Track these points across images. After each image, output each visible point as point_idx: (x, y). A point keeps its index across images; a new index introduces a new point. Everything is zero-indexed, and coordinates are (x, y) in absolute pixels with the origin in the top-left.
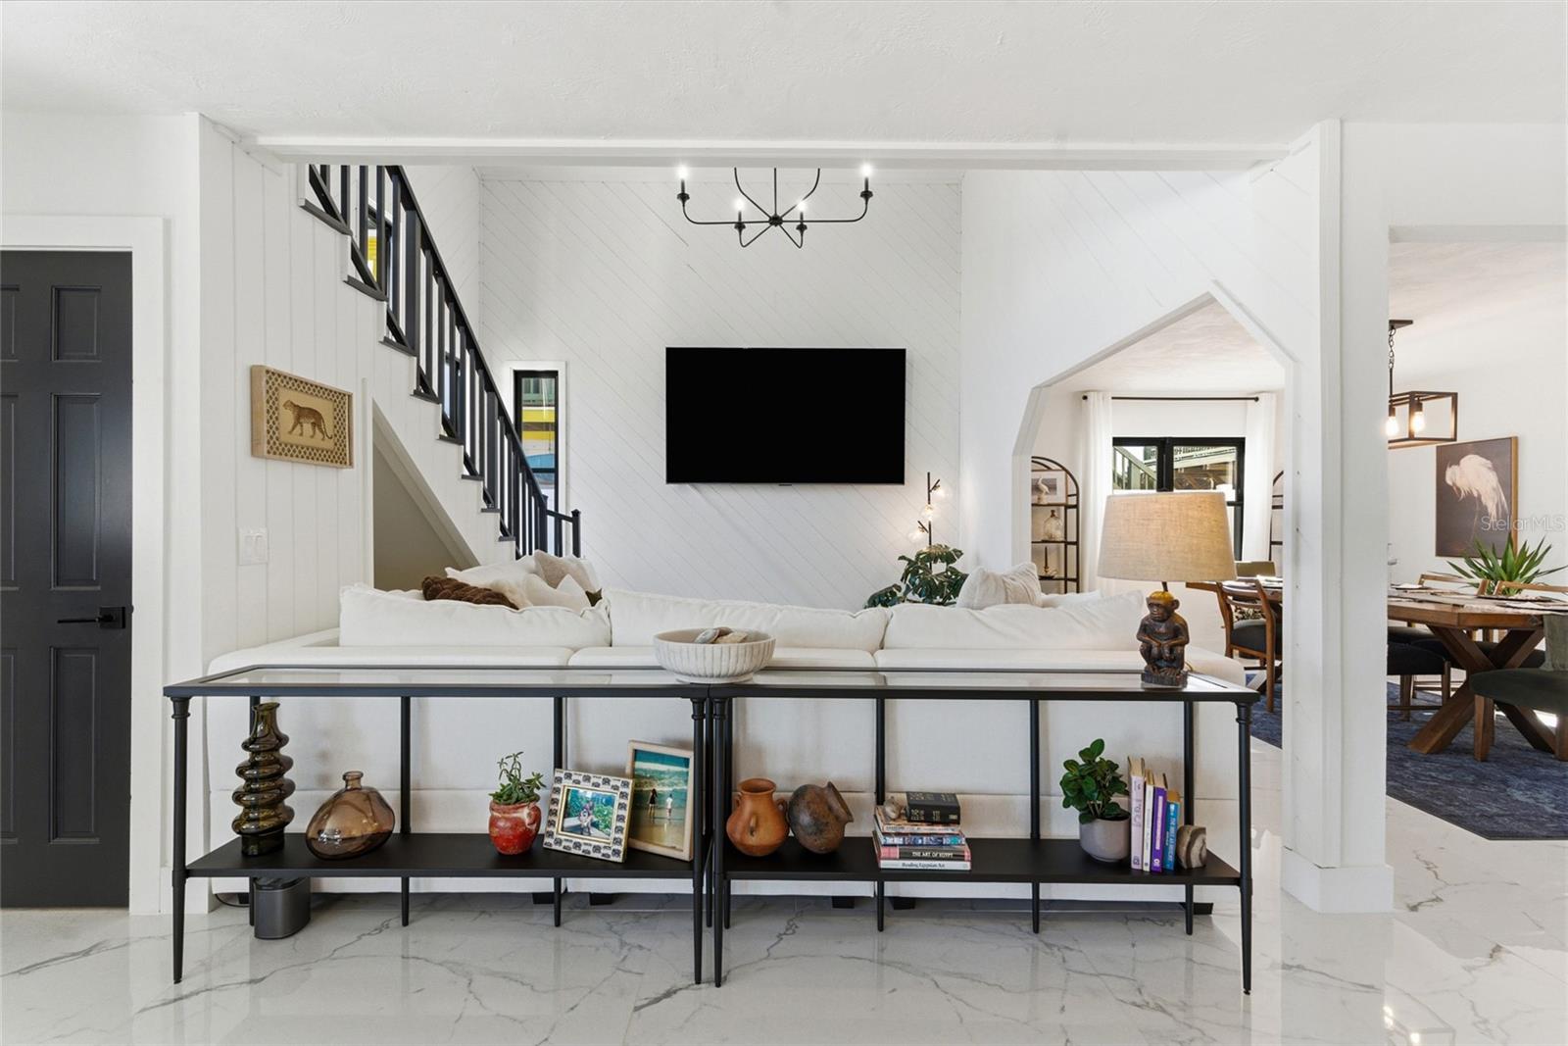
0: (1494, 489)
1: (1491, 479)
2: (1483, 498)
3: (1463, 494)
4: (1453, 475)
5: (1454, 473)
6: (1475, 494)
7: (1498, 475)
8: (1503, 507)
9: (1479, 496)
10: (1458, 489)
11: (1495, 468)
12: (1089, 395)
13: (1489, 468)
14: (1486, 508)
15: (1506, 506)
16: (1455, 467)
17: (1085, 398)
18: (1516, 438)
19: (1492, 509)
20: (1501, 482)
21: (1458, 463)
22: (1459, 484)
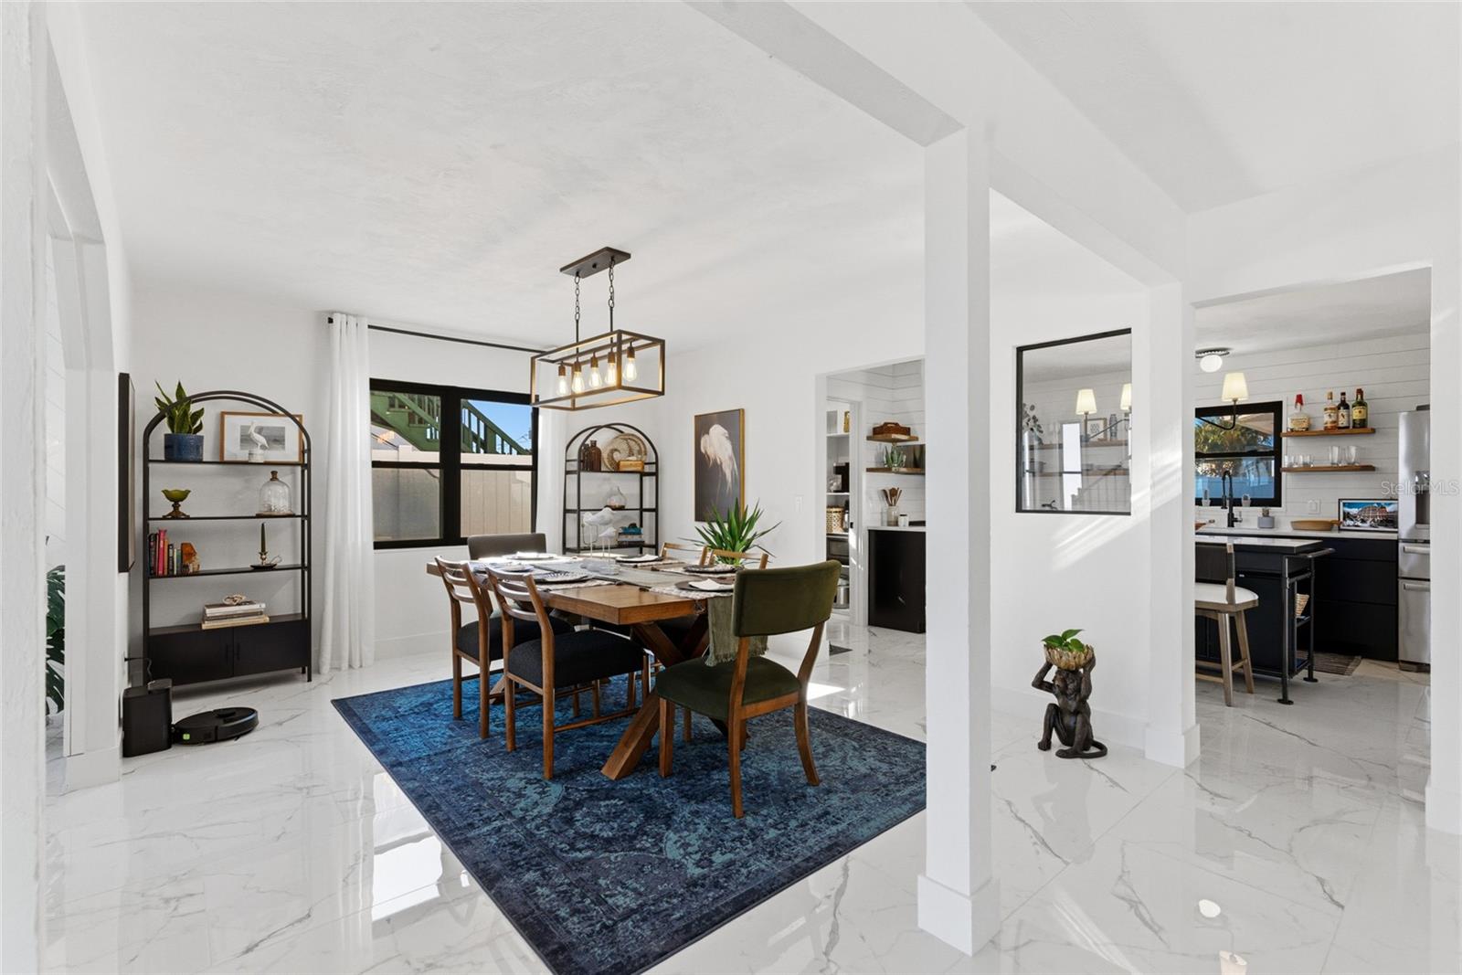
0: (730, 457)
1: (728, 446)
2: (723, 466)
3: (711, 461)
4: (705, 444)
5: (706, 441)
6: (719, 462)
7: (732, 444)
8: (735, 474)
10: (708, 457)
11: (730, 438)
12: (336, 318)
13: (727, 437)
14: (725, 475)
15: (737, 473)
17: (331, 321)
18: (743, 410)
19: (729, 476)
20: (734, 450)
21: (708, 433)
22: (709, 452)
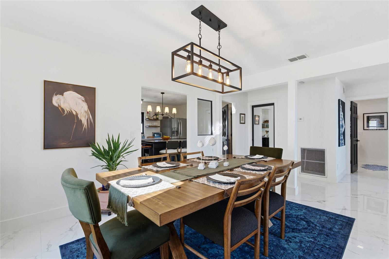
0: (86, 112)
2: (79, 116)
3: (66, 112)
4: (56, 100)
5: (58, 99)
6: (74, 113)
8: (90, 121)
9: (77, 115)
10: (63, 109)
11: (86, 101)
13: (83, 100)
14: (81, 121)
15: (92, 120)
16: (59, 96)
19: (84, 122)
20: (89, 108)
21: (62, 95)
22: (63, 106)
